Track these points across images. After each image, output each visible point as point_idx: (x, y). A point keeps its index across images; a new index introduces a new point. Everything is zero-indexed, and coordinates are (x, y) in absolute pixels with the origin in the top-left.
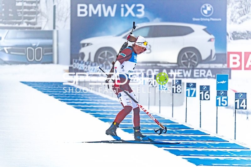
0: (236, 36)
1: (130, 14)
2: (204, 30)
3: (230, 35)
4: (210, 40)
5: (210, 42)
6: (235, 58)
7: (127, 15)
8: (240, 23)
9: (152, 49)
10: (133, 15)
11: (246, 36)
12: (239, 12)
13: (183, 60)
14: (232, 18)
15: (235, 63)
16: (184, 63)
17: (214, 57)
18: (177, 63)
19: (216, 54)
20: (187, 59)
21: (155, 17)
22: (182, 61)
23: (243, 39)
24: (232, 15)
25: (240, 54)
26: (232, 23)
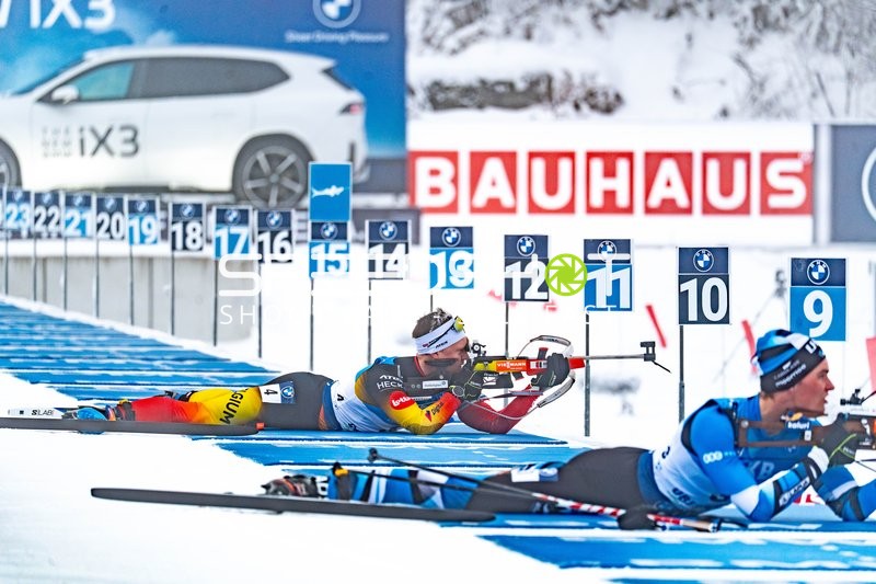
0: (443, 98)
1: (62, 18)
2: (328, 72)
3: (421, 96)
4: (347, 109)
5: (347, 118)
6: (435, 173)
7: (51, 21)
8: (454, 52)
9: (140, 139)
10: (74, 20)
11: (478, 98)
12: (450, 14)
13: (252, 178)
14: (429, 32)
15: (435, 191)
16: (255, 190)
17: (362, 170)
18: (232, 191)
19: (370, 162)
20: (267, 177)
21: (154, 30)
22: (249, 185)
23: (463, 106)
24: (428, 23)
25: (452, 157)
26: (429, 51)
